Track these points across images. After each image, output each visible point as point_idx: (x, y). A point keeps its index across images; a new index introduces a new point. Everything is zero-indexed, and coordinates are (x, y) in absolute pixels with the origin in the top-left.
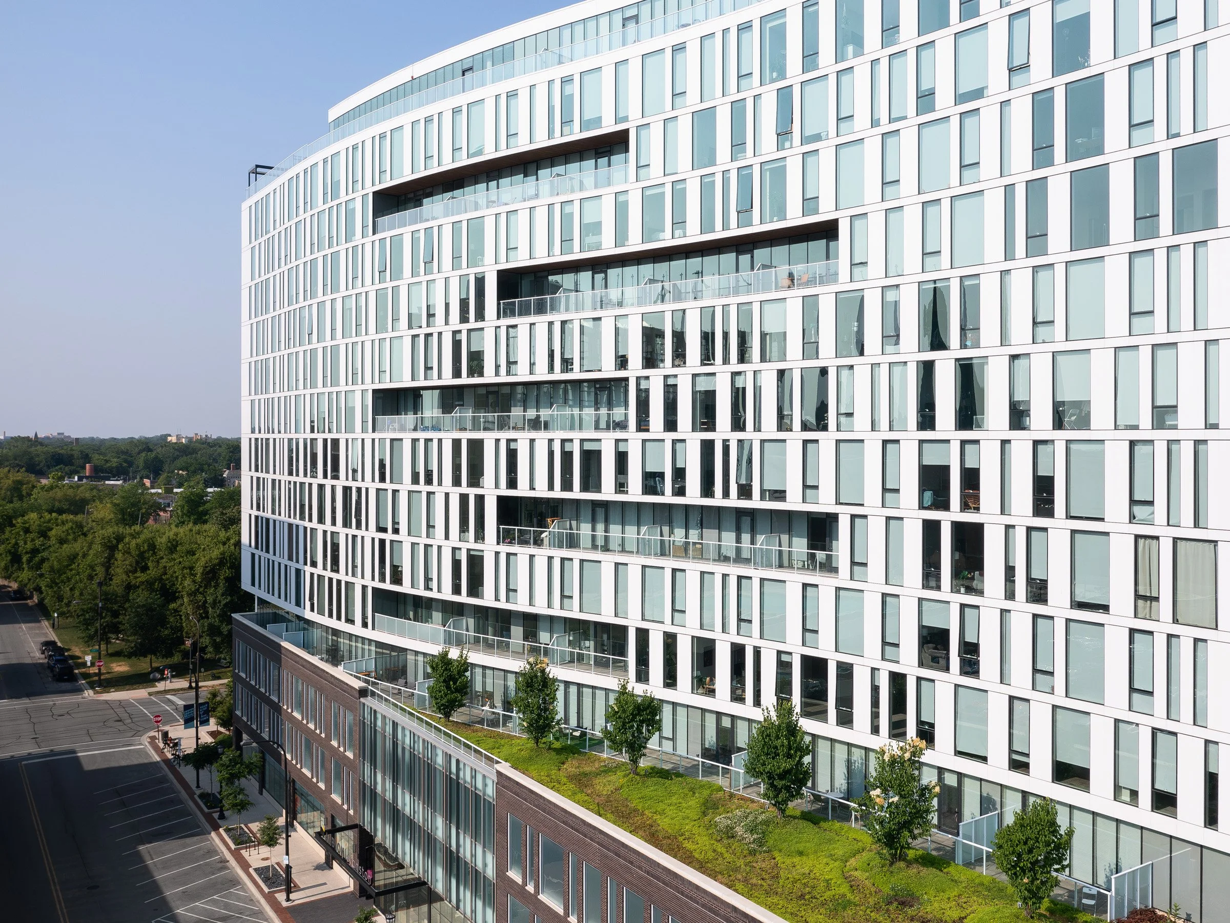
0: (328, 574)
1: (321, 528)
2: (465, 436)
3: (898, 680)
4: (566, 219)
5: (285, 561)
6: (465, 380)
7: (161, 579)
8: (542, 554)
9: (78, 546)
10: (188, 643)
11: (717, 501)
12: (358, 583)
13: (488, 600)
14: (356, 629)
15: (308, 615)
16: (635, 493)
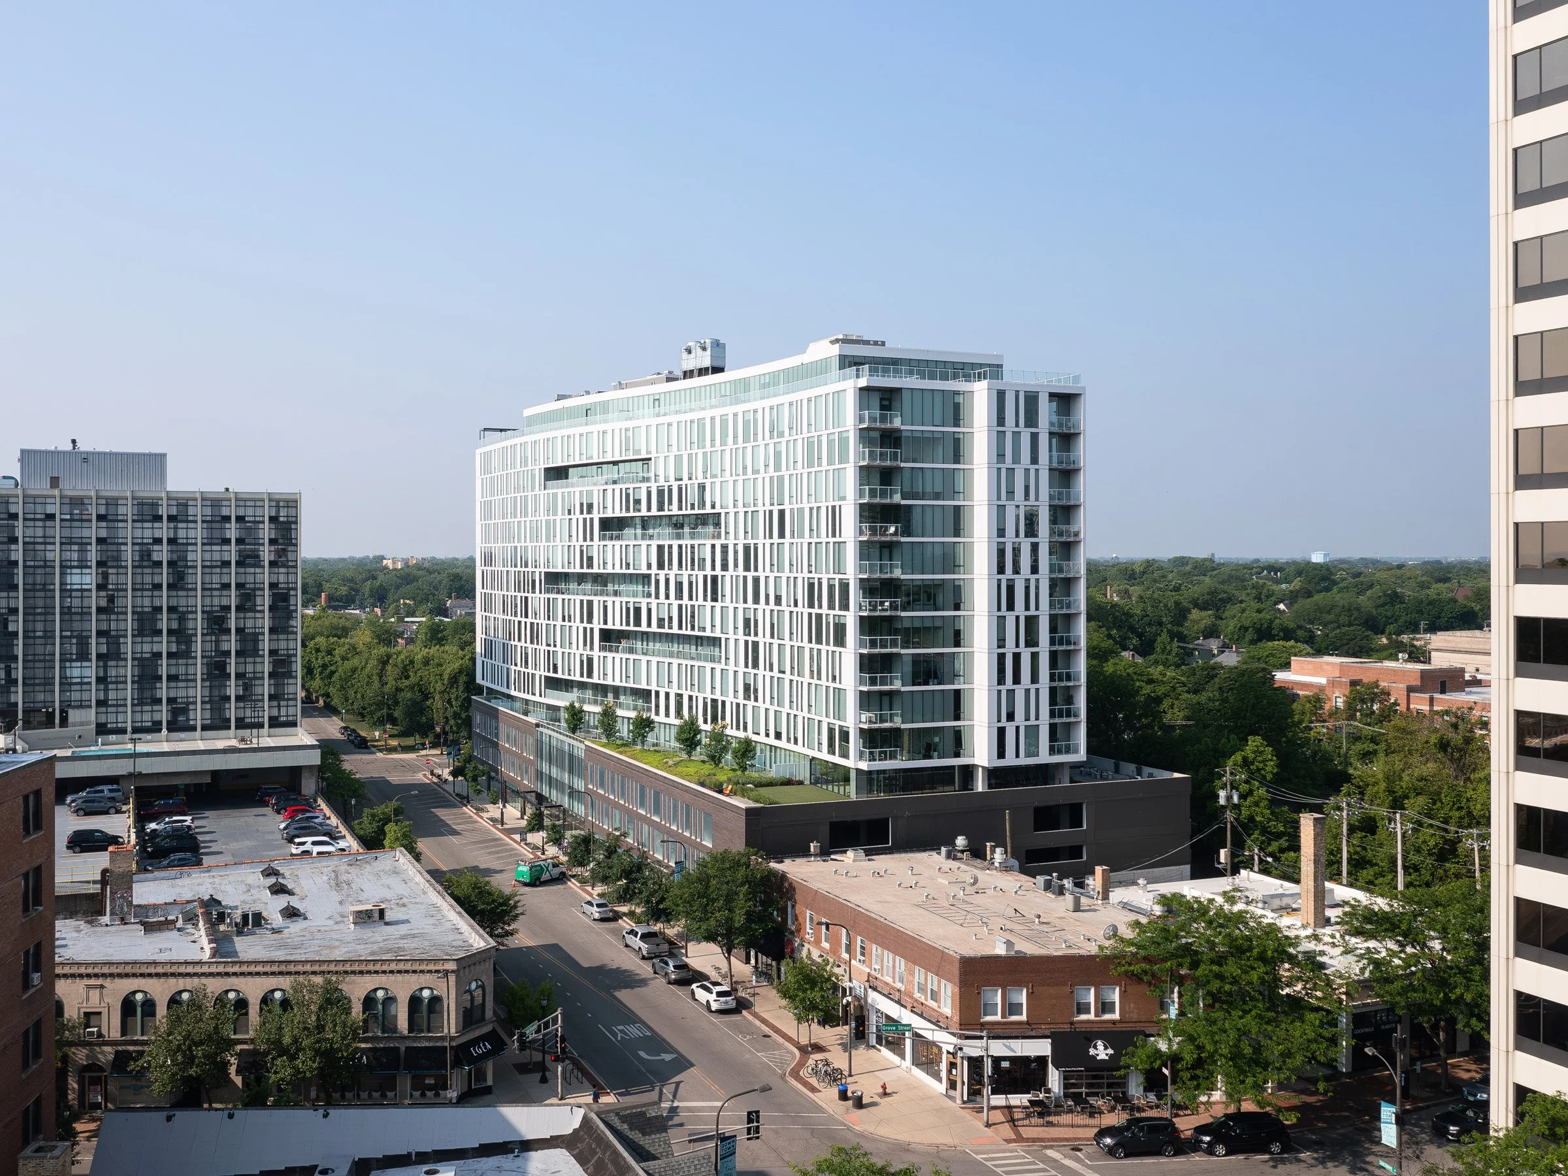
0: (523, 669)
1: (519, 645)
2: (586, 598)
3: (738, 705)
4: (628, 495)
5: (501, 664)
6: (585, 570)
7: (418, 685)
8: (618, 656)
9: (355, 662)
10: (438, 729)
11: (683, 632)
12: (538, 673)
13: (595, 680)
14: (537, 698)
15: (513, 693)
16: (654, 628)
